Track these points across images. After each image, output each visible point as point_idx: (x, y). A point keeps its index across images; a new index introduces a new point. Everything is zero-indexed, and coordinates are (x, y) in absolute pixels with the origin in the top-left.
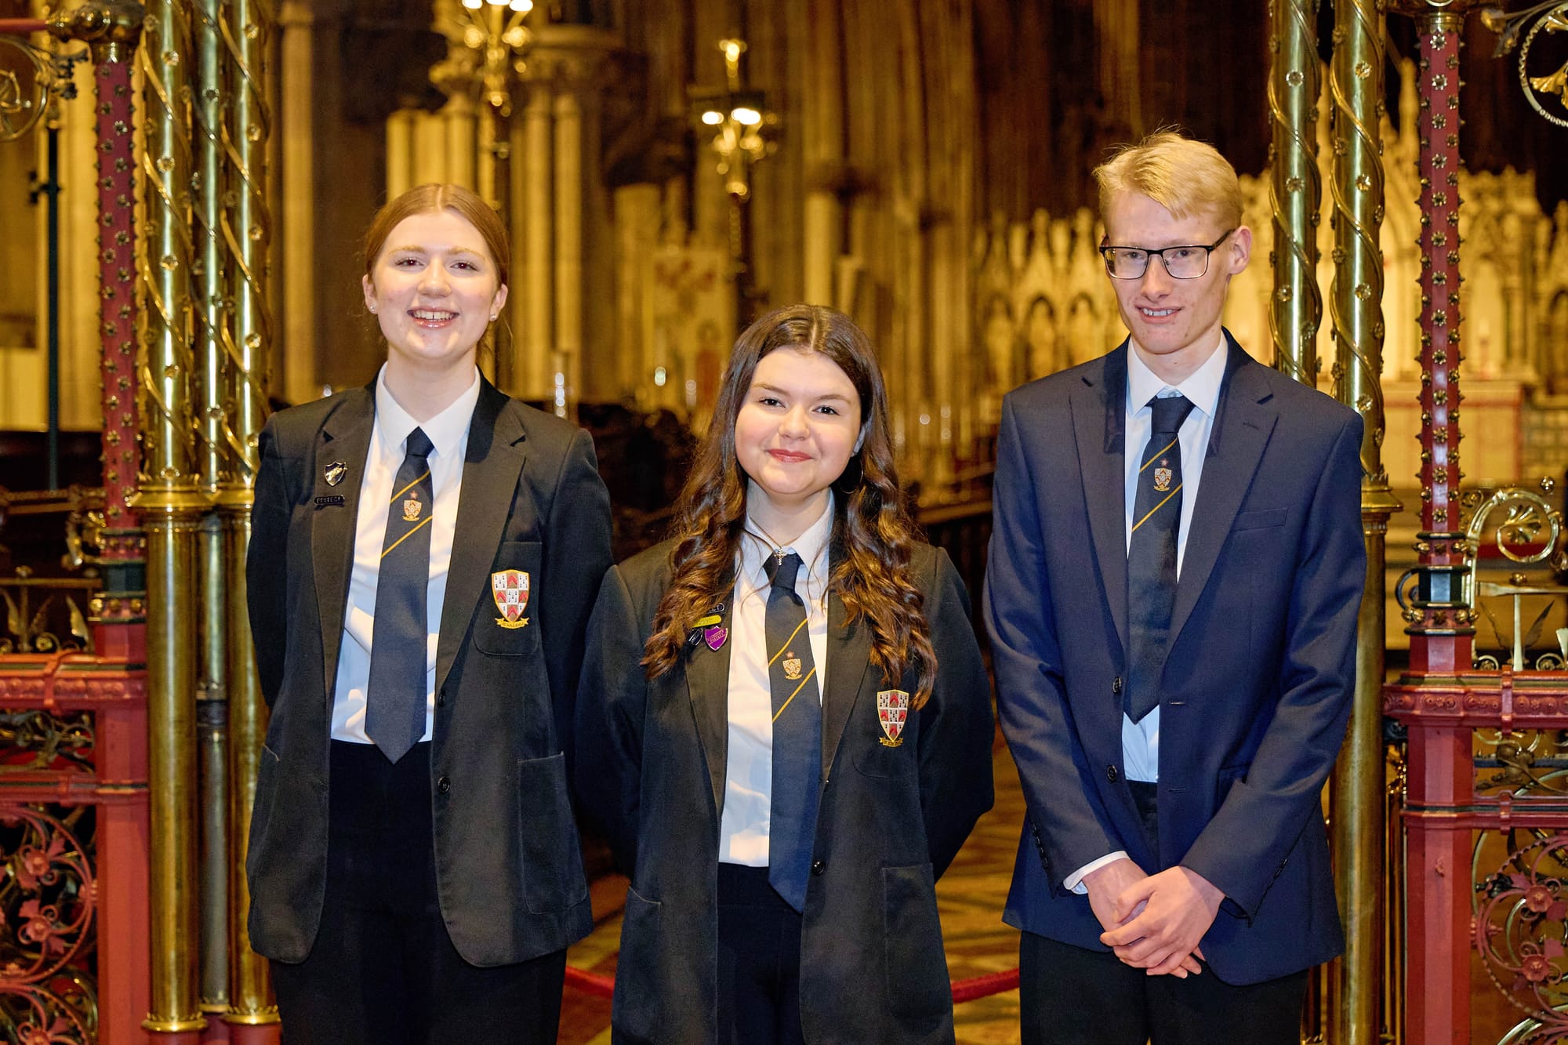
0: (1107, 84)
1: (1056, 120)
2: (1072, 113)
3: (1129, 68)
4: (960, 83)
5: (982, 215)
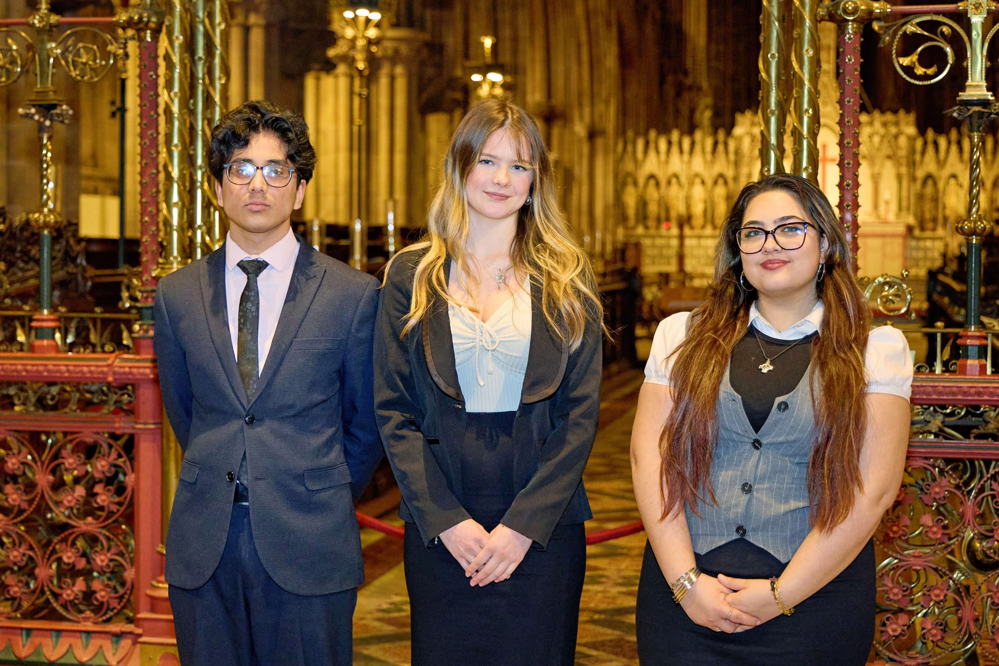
0: (689, 63)
1: (662, 82)
2: (670, 78)
3: (701, 55)
4: (610, 62)
5: (621, 132)
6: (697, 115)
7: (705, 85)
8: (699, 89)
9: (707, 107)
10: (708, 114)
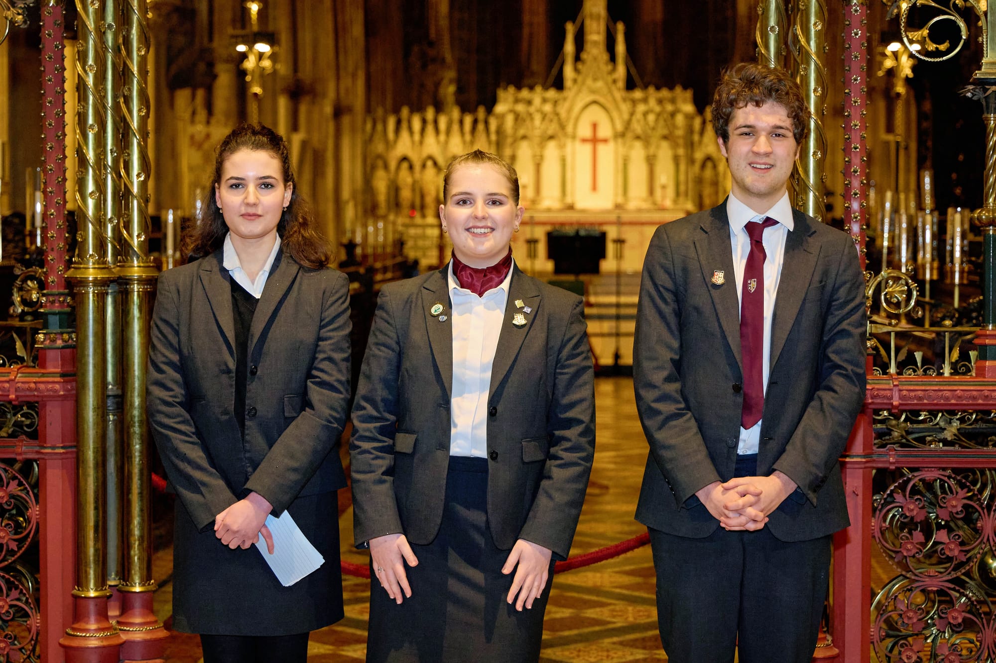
0: (433, 34)
1: (407, 54)
2: (416, 49)
3: (444, 23)
4: (357, 30)
5: (369, 109)
6: (442, 91)
7: (448, 57)
8: (443, 60)
9: (451, 82)
10: (452, 89)
